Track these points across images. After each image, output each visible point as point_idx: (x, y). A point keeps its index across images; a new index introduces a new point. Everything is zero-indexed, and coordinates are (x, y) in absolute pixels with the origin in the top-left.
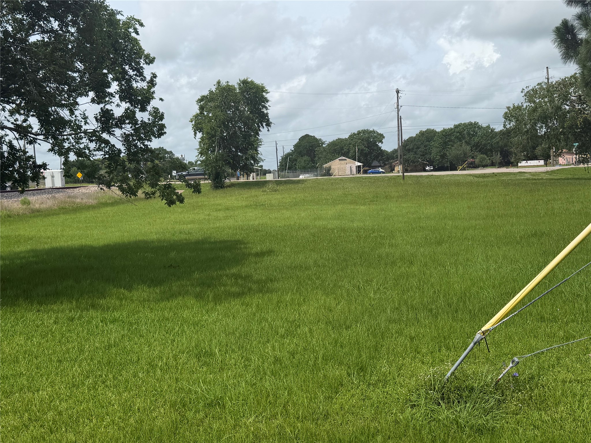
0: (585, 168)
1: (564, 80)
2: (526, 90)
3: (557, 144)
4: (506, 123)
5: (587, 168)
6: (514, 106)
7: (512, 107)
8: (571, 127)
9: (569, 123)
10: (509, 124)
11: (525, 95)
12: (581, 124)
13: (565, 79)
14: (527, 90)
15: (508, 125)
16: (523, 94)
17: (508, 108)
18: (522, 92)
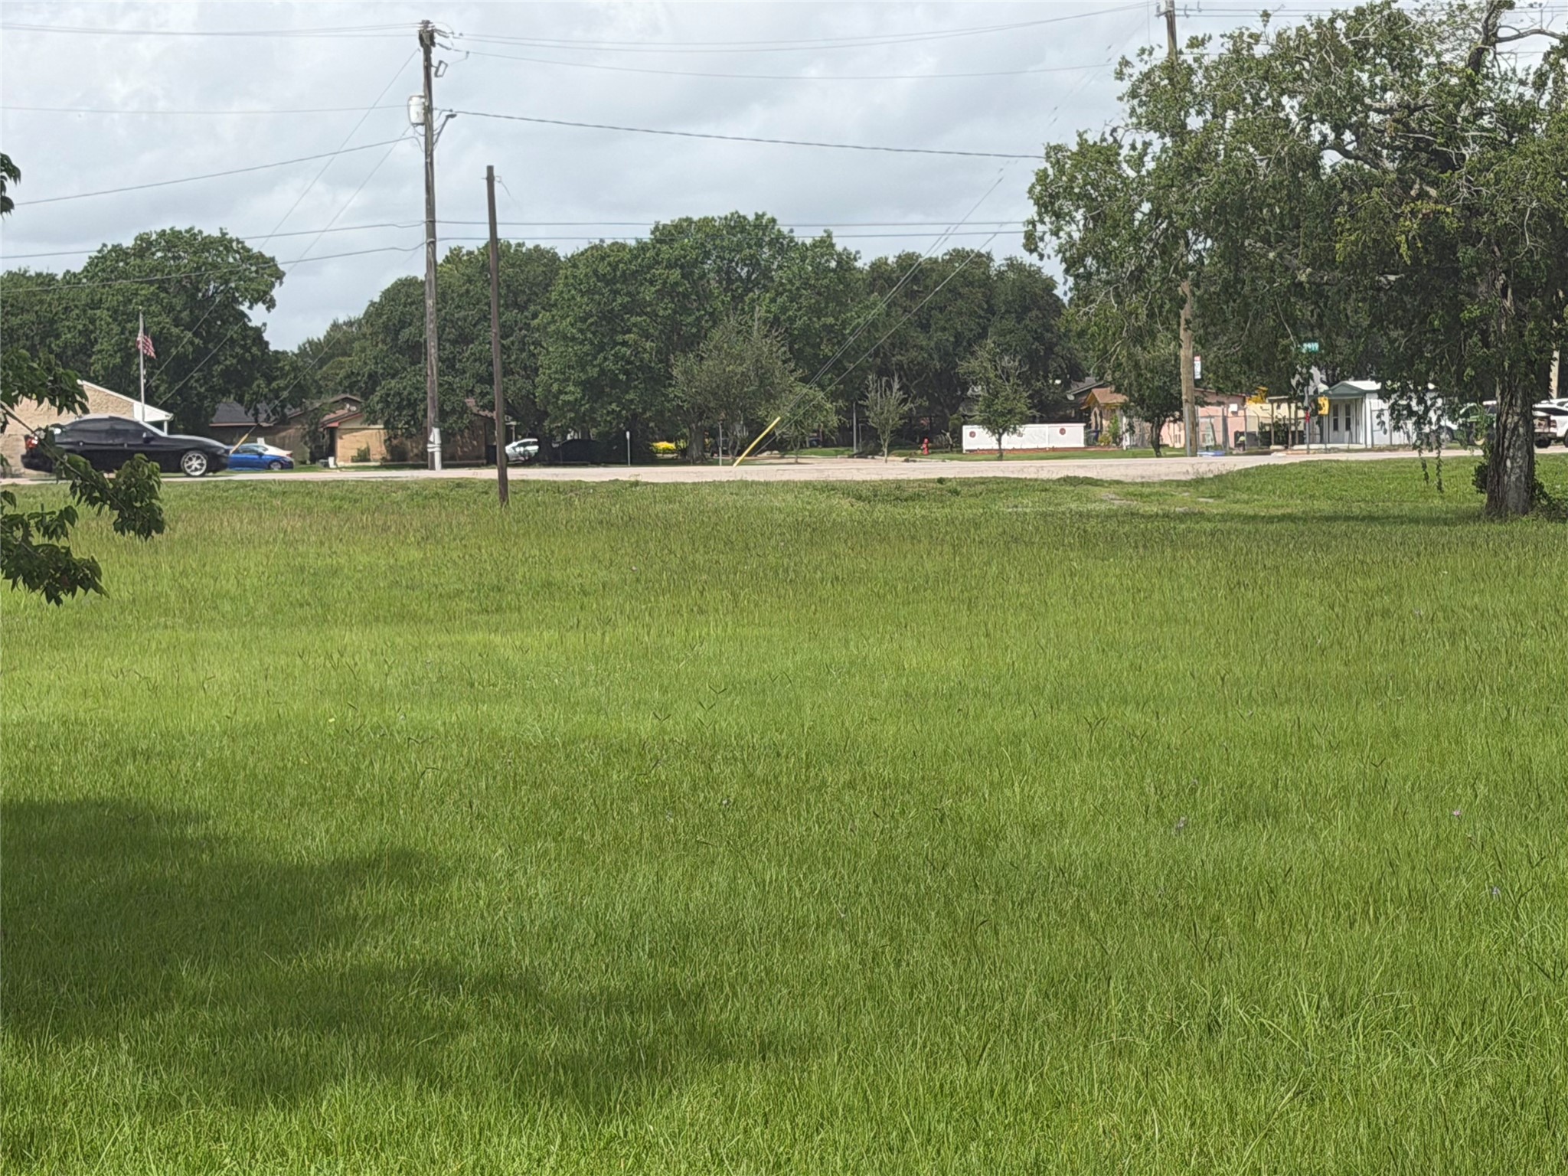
0: (1424, 466)
1: (1325, 30)
2: (1139, 68)
3: (1286, 342)
4: (1040, 228)
5: (1432, 471)
6: (1082, 143)
7: (1075, 148)
8: (1357, 264)
9: (1355, 243)
10: (1056, 233)
11: (1133, 94)
12: (1411, 246)
13: (1332, 21)
14: (1145, 69)
15: (1047, 237)
16: (1126, 86)
17: (1054, 151)
18: (1120, 76)
